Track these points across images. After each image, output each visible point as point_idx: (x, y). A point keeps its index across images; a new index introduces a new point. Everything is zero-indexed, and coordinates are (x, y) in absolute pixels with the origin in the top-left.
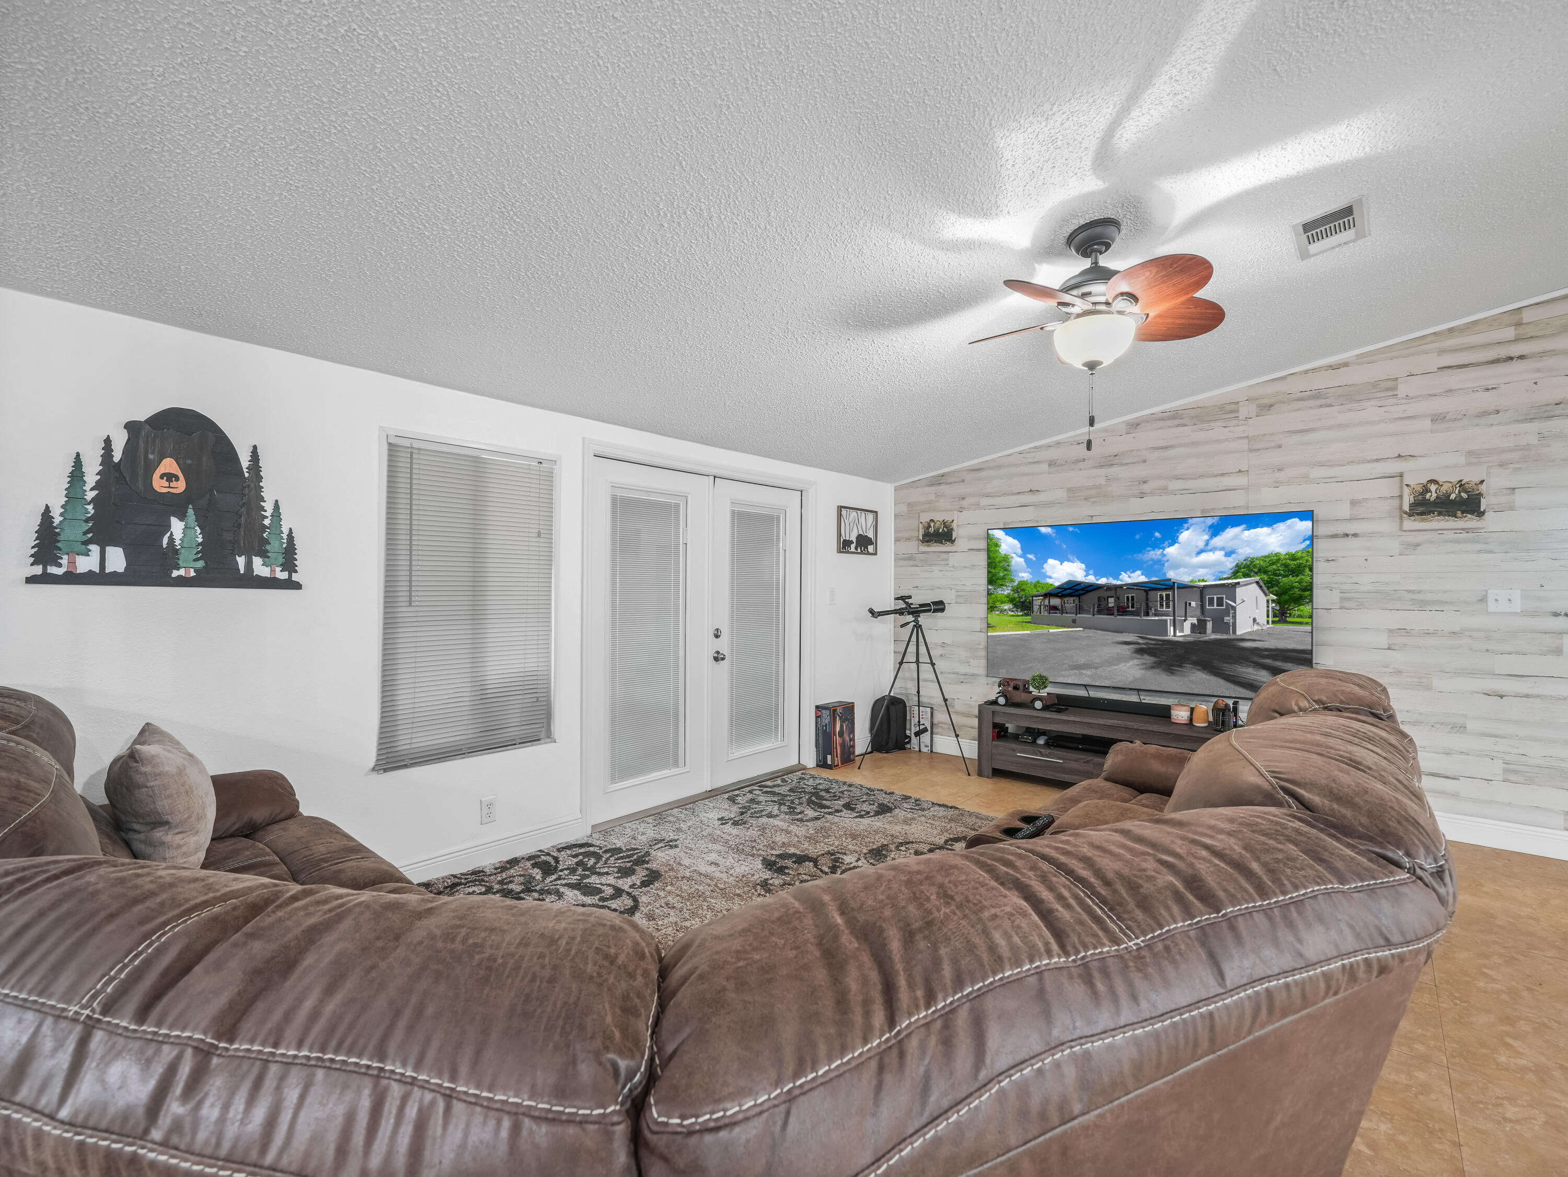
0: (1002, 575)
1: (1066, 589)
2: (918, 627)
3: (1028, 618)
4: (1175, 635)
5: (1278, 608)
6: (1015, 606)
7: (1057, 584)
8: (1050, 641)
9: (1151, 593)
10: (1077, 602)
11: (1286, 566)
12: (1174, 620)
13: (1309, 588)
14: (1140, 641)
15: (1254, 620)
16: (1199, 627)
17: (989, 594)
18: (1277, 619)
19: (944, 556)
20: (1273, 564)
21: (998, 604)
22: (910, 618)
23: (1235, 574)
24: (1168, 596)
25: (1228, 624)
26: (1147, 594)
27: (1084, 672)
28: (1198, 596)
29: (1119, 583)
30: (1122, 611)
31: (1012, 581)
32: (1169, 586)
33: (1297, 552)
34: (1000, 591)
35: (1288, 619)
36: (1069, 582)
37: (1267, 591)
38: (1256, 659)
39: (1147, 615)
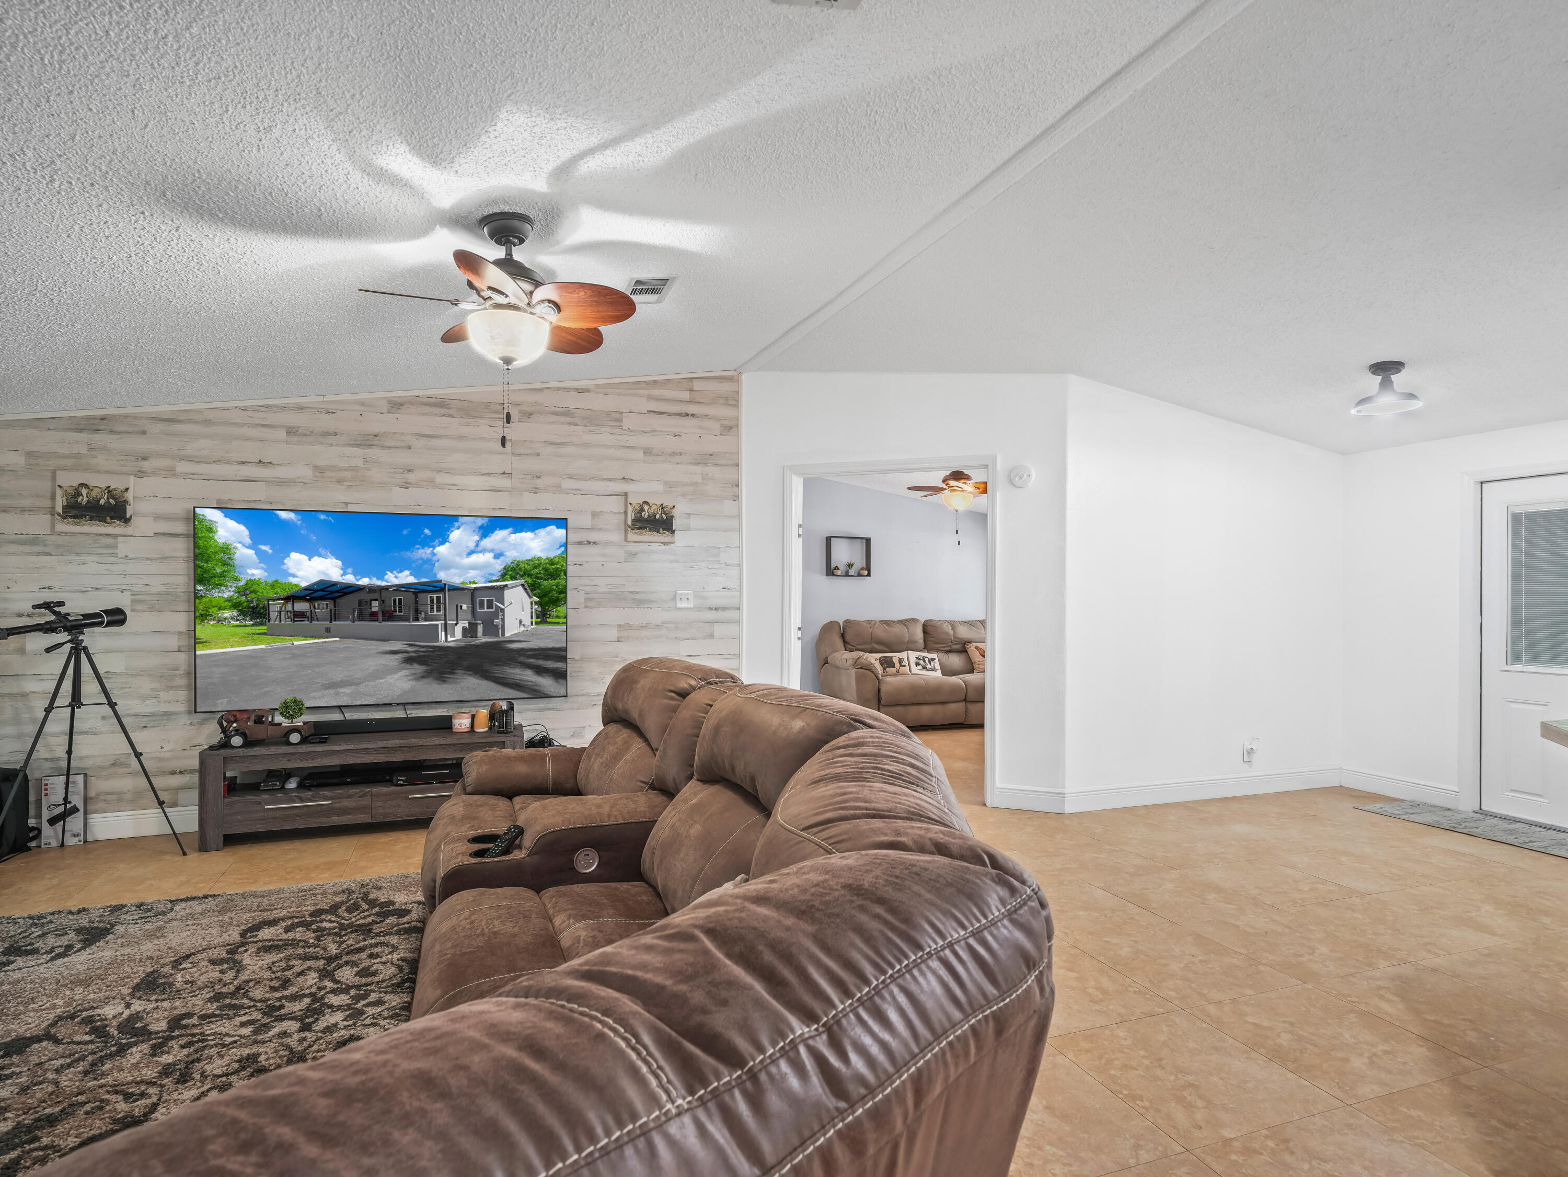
0: (219, 571)
1: (316, 591)
2: (78, 650)
3: (263, 629)
4: (446, 640)
5: (540, 610)
6: (242, 612)
7: (304, 584)
8: (294, 656)
9: (420, 595)
10: (331, 606)
11: (546, 569)
12: (446, 624)
13: (564, 591)
14: (409, 649)
15: (521, 621)
16: (470, 631)
17: (196, 596)
18: (539, 620)
19: (110, 541)
20: (536, 567)
21: (213, 611)
22: (63, 637)
23: (503, 577)
24: (438, 598)
25: (497, 626)
26: (416, 597)
27: (342, 690)
28: (468, 598)
29: (384, 584)
30: (389, 616)
31: (237, 579)
32: (440, 588)
33: (555, 557)
34: (216, 593)
35: (548, 620)
36: (321, 582)
37: (531, 594)
38: (522, 659)
39: (417, 620)
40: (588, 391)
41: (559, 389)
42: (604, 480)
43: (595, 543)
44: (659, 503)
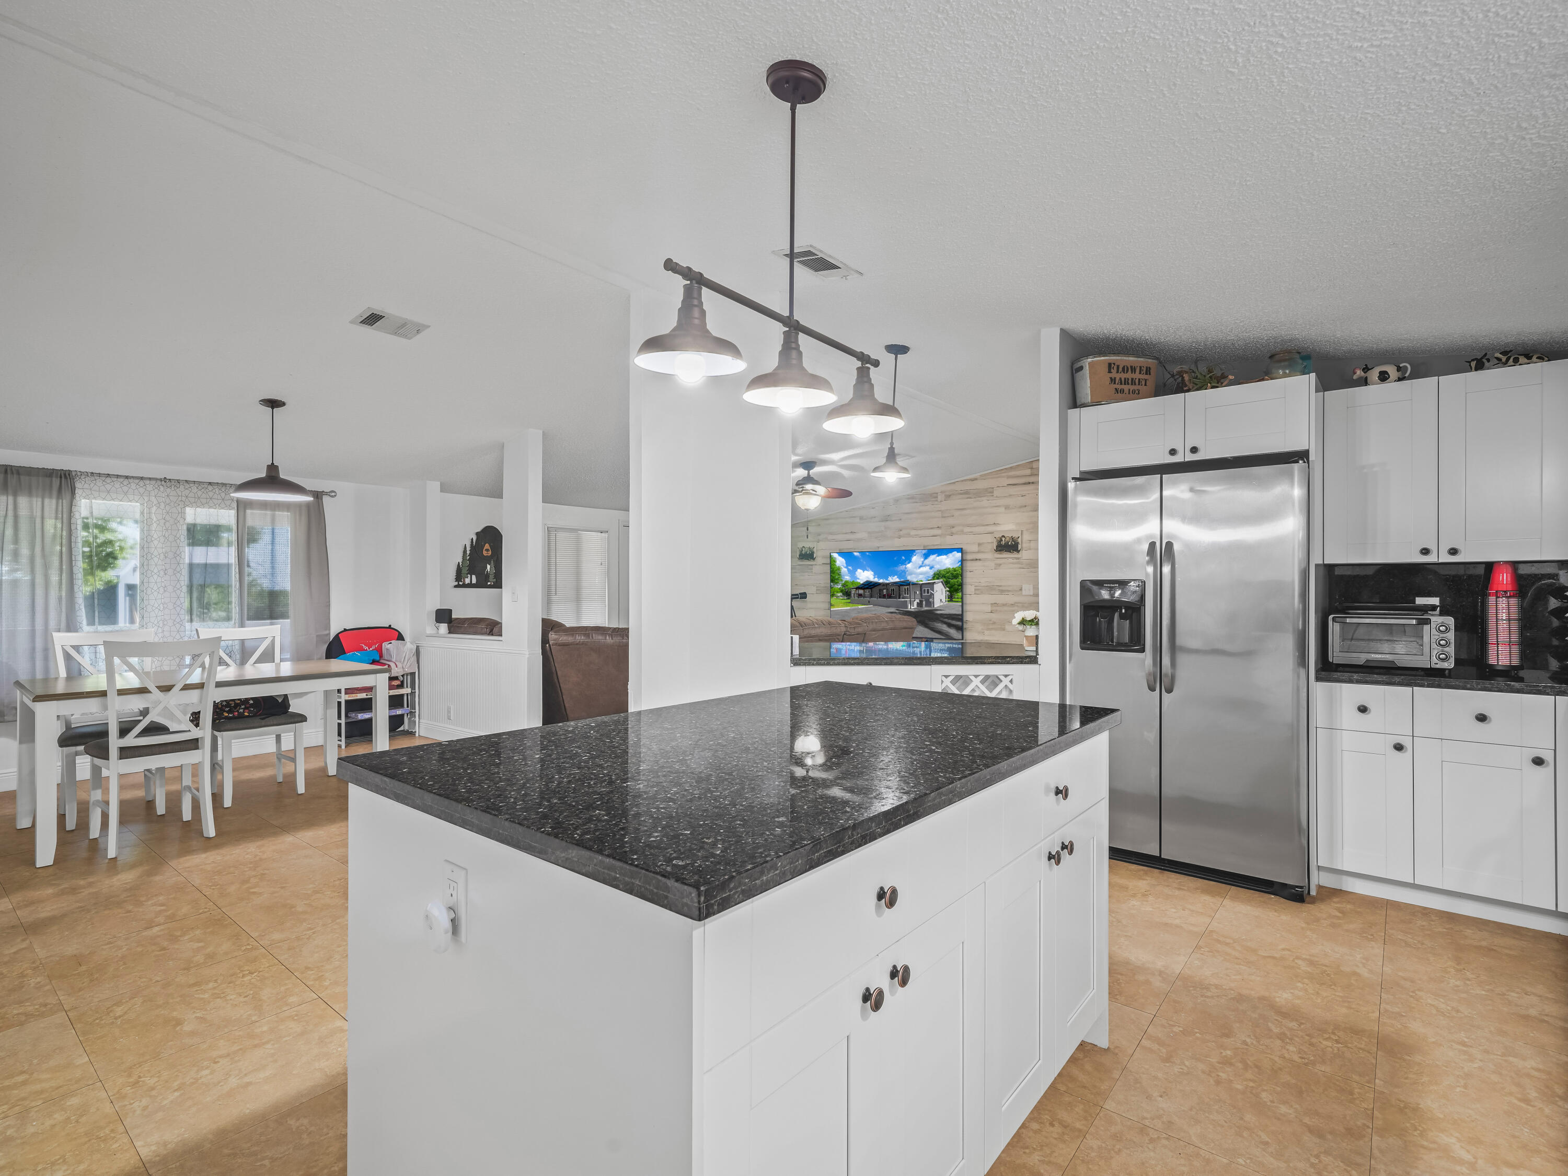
0: (837, 577)
1: (865, 585)
3: (849, 601)
4: (911, 607)
5: (950, 594)
6: (843, 594)
7: (862, 582)
9: (901, 587)
10: (870, 591)
11: (952, 574)
12: (910, 600)
13: (961, 585)
14: (897, 611)
15: (941, 600)
16: (920, 604)
17: (831, 588)
18: (950, 600)
19: (811, 567)
20: (948, 573)
21: (835, 593)
23: (933, 578)
24: (908, 588)
25: (931, 602)
26: (899, 588)
28: (919, 589)
29: (888, 582)
30: (890, 596)
31: (842, 581)
32: (908, 583)
33: (957, 567)
34: (836, 586)
35: (954, 600)
36: (867, 581)
37: (945, 586)
38: (942, 619)
39: (899, 598)
40: (976, 479)
41: (962, 481)
42: (983, 526)
43: (980, 560)
44: (1010, 536)
